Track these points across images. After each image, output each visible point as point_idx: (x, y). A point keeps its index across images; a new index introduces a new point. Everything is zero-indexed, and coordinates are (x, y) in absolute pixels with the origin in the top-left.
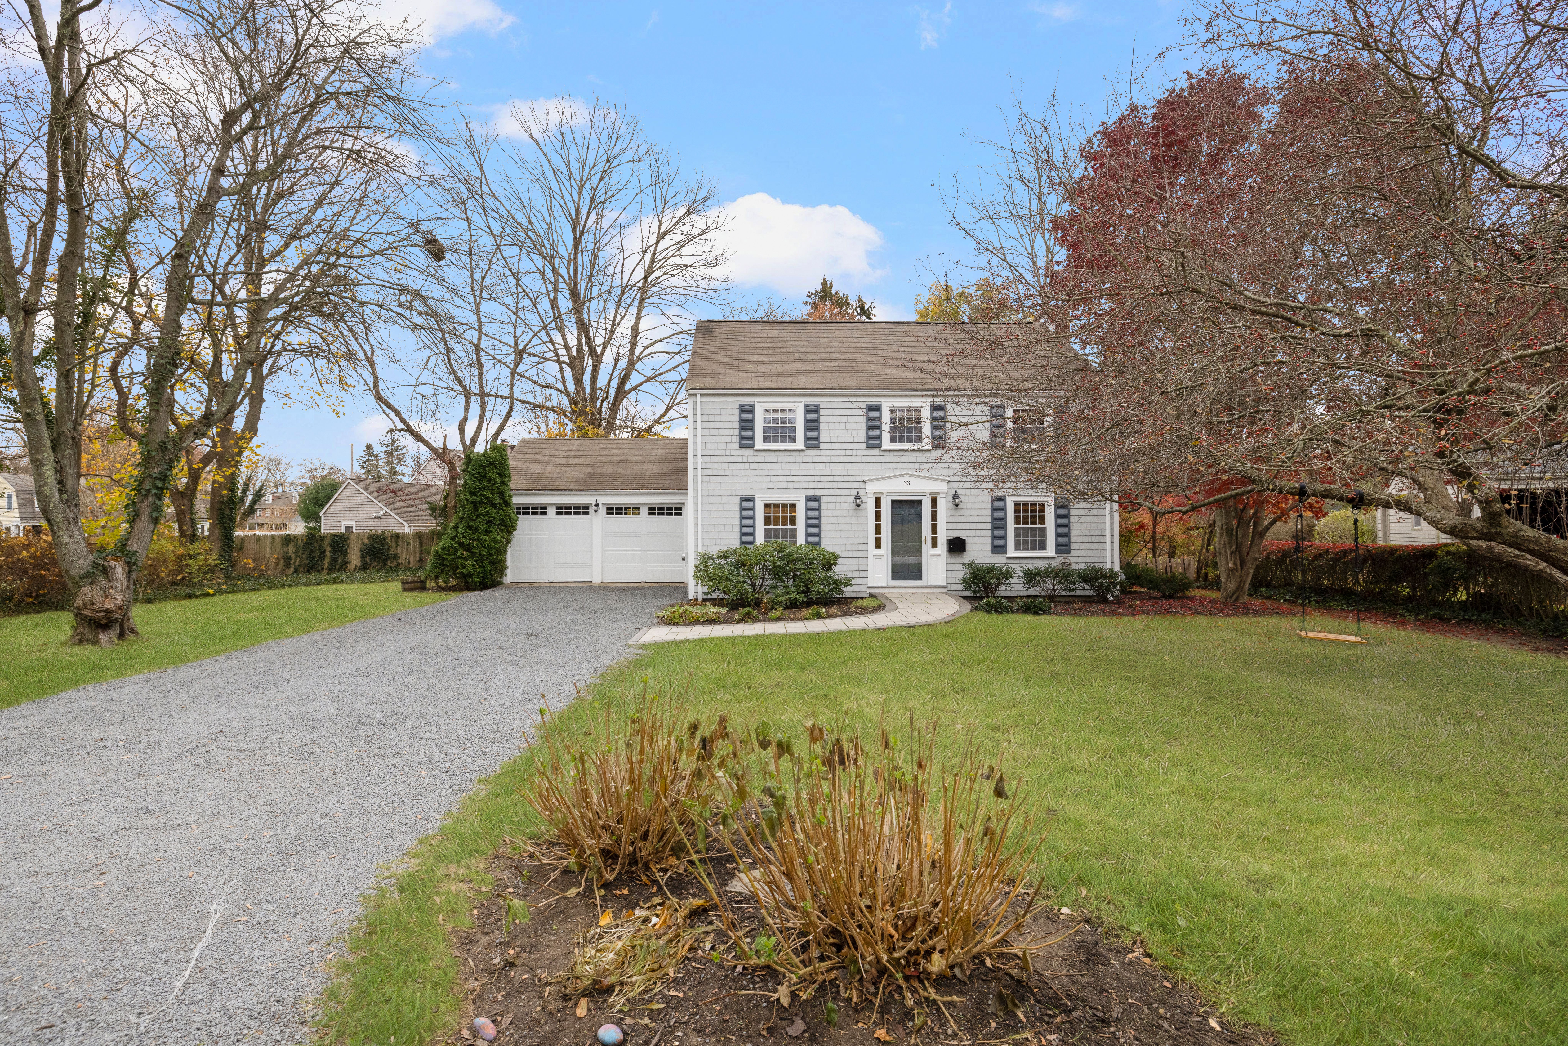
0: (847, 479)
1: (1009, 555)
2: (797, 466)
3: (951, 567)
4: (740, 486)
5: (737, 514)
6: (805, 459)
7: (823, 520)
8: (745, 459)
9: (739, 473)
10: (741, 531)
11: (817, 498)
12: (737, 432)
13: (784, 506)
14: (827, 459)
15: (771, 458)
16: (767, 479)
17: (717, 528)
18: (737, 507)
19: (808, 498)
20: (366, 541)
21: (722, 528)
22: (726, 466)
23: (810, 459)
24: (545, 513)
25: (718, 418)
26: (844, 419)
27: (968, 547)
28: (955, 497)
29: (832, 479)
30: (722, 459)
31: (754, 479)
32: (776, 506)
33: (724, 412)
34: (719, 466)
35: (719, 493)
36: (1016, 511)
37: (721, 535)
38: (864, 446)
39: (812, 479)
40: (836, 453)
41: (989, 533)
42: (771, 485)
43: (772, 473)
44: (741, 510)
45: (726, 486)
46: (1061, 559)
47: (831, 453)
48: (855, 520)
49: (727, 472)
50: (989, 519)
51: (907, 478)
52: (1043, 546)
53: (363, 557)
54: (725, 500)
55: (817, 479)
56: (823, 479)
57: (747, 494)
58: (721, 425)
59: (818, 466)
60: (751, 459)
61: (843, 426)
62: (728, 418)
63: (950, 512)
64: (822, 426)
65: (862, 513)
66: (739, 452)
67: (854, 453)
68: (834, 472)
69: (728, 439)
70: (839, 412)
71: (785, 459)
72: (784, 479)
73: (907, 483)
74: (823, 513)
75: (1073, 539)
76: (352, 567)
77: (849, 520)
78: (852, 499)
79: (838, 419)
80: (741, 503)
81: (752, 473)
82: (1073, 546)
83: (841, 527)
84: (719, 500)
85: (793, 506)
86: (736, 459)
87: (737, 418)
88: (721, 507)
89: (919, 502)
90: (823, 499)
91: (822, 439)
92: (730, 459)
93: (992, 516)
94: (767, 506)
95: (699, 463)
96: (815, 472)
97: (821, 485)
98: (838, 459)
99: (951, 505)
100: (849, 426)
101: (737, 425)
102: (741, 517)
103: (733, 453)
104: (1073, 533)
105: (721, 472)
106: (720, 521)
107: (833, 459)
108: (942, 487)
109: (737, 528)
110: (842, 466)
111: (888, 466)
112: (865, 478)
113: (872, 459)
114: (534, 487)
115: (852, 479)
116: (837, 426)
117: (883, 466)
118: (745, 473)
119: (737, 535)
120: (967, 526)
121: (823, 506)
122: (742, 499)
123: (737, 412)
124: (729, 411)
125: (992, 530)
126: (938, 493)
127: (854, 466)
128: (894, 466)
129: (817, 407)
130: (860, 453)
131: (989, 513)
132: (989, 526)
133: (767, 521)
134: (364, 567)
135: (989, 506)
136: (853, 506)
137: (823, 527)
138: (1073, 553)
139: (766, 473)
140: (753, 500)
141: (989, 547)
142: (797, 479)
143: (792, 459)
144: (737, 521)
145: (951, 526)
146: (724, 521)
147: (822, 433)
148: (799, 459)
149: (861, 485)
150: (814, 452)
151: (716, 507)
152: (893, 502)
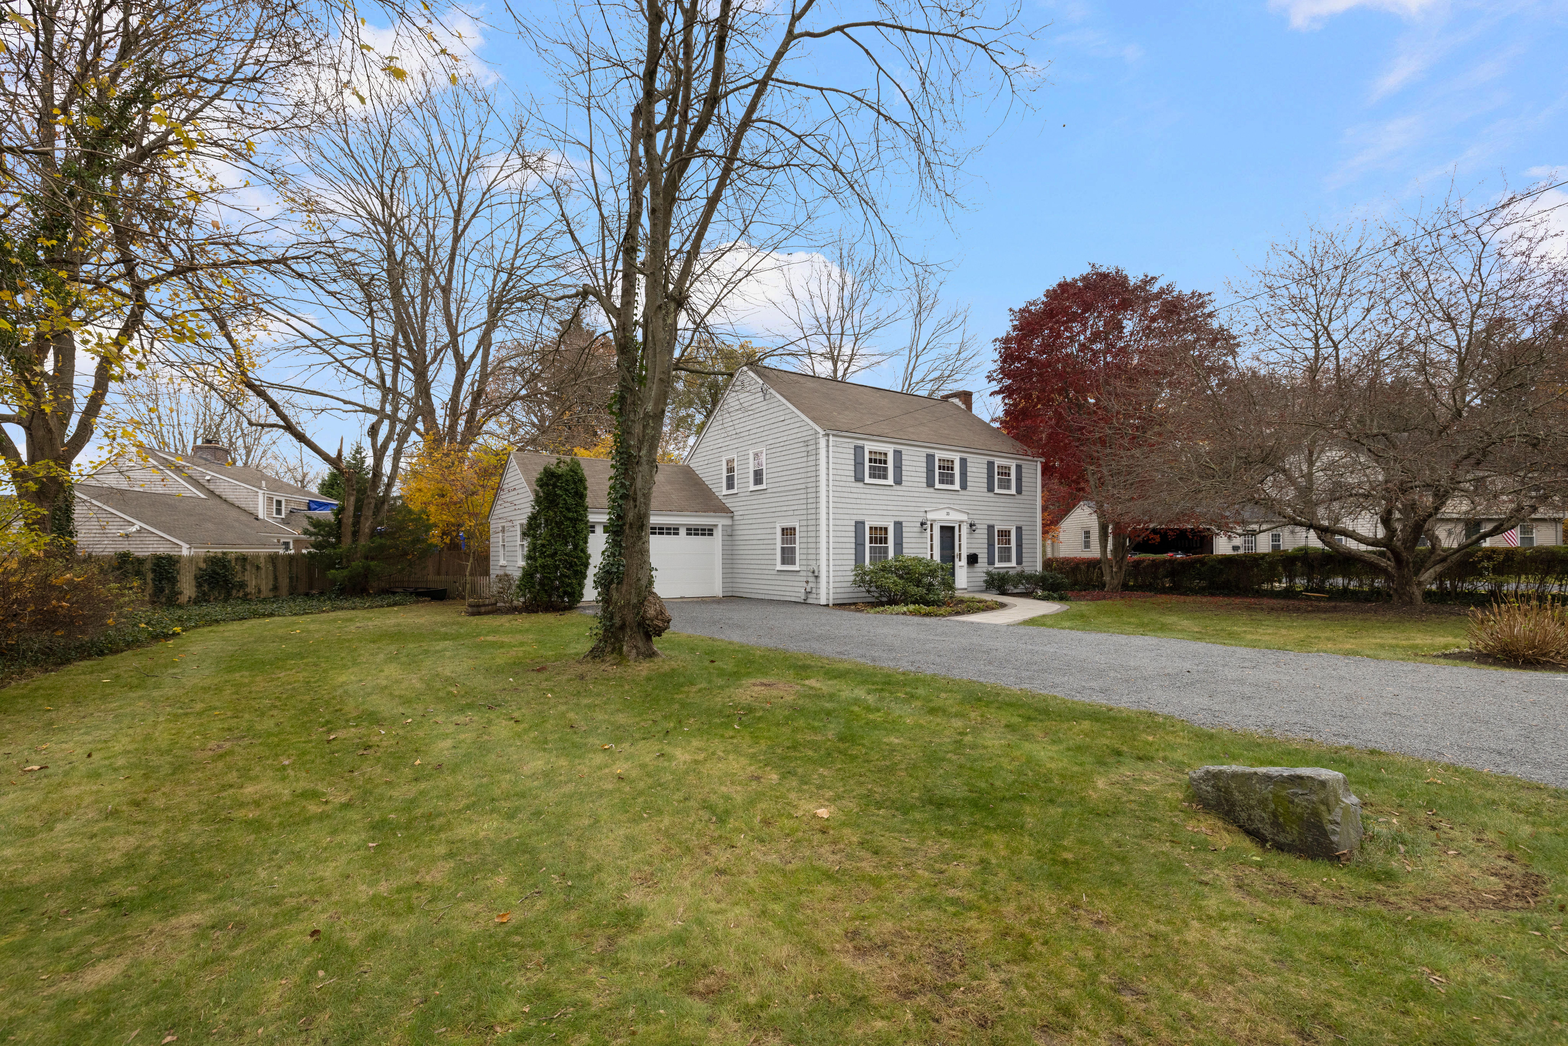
0: (916, 509)
1: (996, 565)
2: (889, 498)
3: (969, 575)
4: (855, 512)
5: (853, 534)
6: (893, 493)
7: (904, 540)
8: (858, 491)
9: (854, 501)
10: (855, 549)
11: (900, 524)
12: (853, 468)
13: (881, 529)
14: (906, 493)
15: (874, 490)
16: (872, 507)
17: (841, 545)
18: (853, 529)
19: (895, 523)
21: (844, 545)
22: (846, 495)
23: (896, 493)
25: (841, 456)
26: (915, 463)
27: (979, 560)
28: (972, 525)
29: (908, 509)
30: (844, 489)
31: (864, 506)
32: (876, 528)
33: (845, 450)
34: (842, 495)
35: (842, 517)
36: (998, 535)
37: (844, 551)
38: (925, 485)
39: (897, 508)
40: (910, 489)
41: (987, 551)
42: (874, 512)
43: (874, 502)
44: (855, 531)
45: (846, 511)
46: (1019, 568)
47: (907, 489)
48: (921, 541)
49: (847, 500)
50: (987, 541)
51: (948, 510)
52: (1010, 559)
54: (846, 523)
55: (900, 508)
56: (904, 508)
57: (860, 518)
58: (843, 461)
59: (901, 498)
60: (862, 491)
61: (914, 468)
62: (847, 456)
63: (968, 536)
64: (903, 467)
65: (925, 535)
66: (855, 485)
67: (920, 489)
68: (910, 504)
69: (848, 473)
70: (912, 458)
71: (881, 492)
72: (881, 507)
73: (948, 514)
74: (904, 535)
75: (1024, 555)
77: (918, 540)
78: (919, 525)
79: (912, 463)
80: (855, 526)
81: (863, 501)
82: (1024, 559)
83: (913, 545)
84: (842, 522)
85: (886, 529)
86: (853, 490)
87: (853, 457)
88: (843, 528)
89: (953, 528)
90: (904, 524)
91: (903, 478)
92: (849, 490)
93: (988, 539)
94: (871, 528)
95: (830, 492)
96: (899, 503)
97: (902, 513)
98: (912, 494)
99: (969, 531)
100: (918, 469)
101: (853, 462)
102: (855, 537)
103: (851, 485)
104: (1024, 550)
105: (843, 500)
106: (843, 540)
107: (909, 494)
108: (965, 517)
109: (853, 546)
110: (914, 499)
111: (938, 500)
112: (927, 509)
113: (929, 495)
115: (919, 509)
116: (911, 468)
117: (936, 500)
118: (858, 501)
119: (853, 551)
120: (976, 546)
121: (904, 529)
122: (856, 523)
123: (853, 451)
124: (849, 451)
125: (988, 549)
126: (962, 522)
127: (920, 499)
128: (941, 501)
129: (900, 452)
130: (923, 490)
131: (986, 536)
132: (987, 546)
133: (871, 540)
135: (986, 532)
136: (919, 530)
137: (904, 545)
138: (1024, 564)
139: (870, 502)
140: (863, 523)
141: (987, 560)
142: (889, 508)
143: (886, 492)
144: (853, 540)
145: (968, 546)
146: (845, 540)
147: (903, 473)
148: (889, 492)
149: (924, 514)
150: (898, 487)
151: (840, 528)
152: (942, 527)
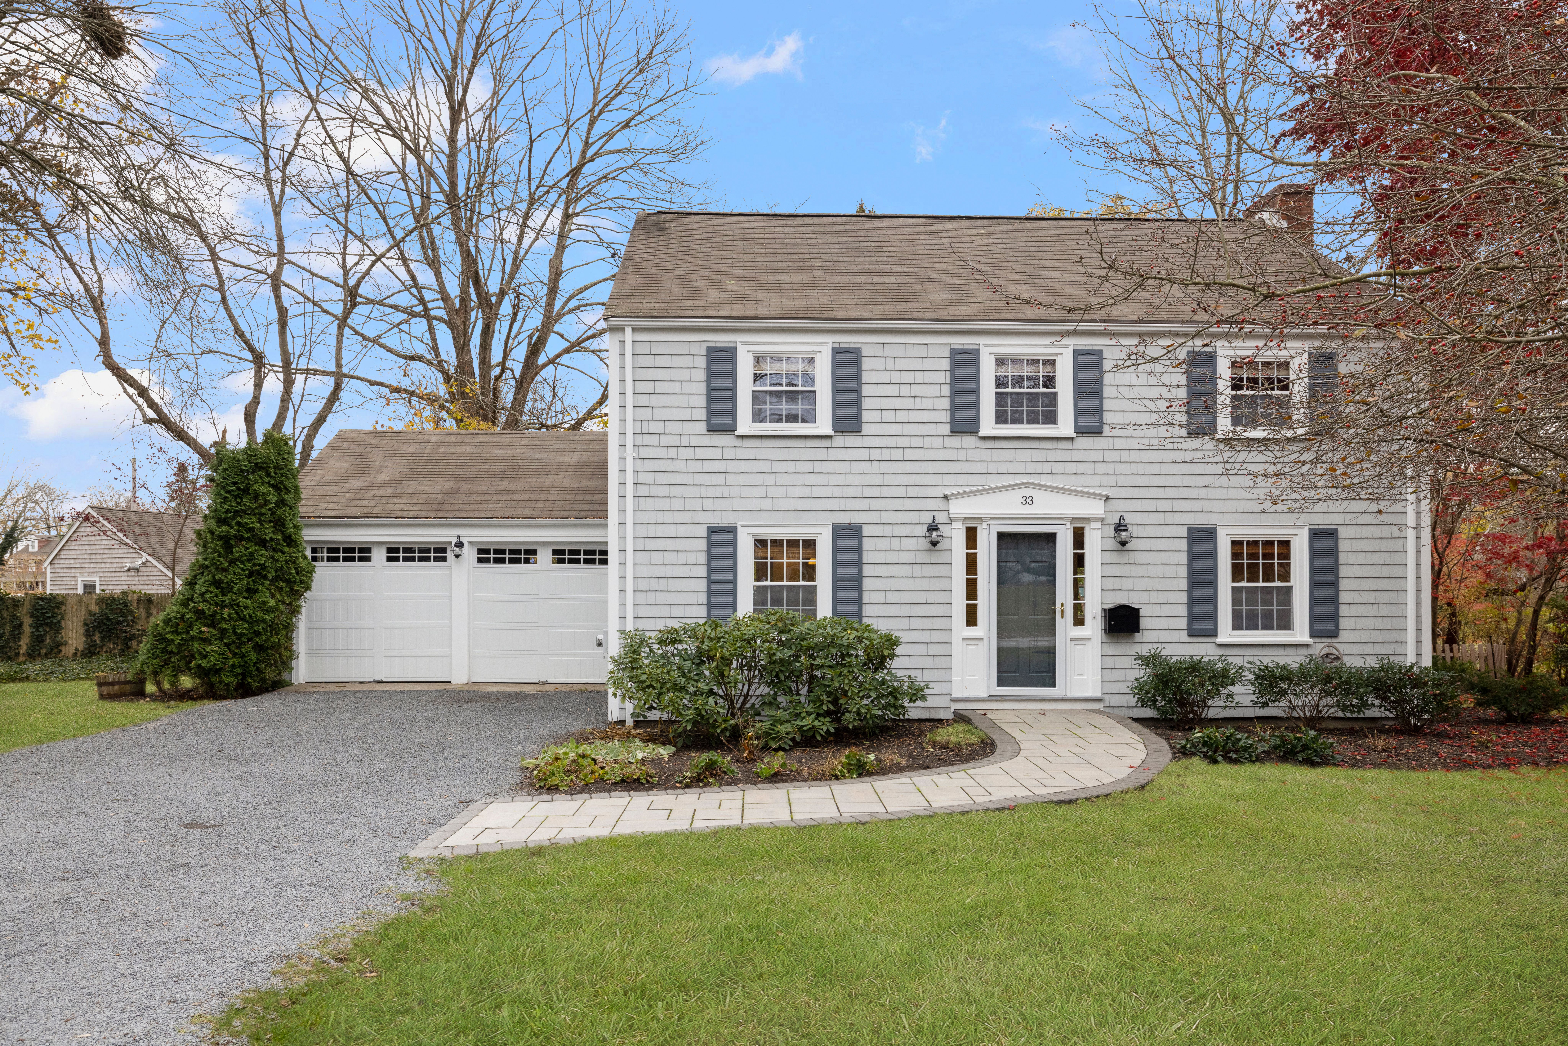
0: (912, 492)
1: (1222, 638)
2: (818, 467)
3: (1110, 662)
4: (708, 504)
5: (703, 558)
6: (833, 454)
7: (867, 571)
8: (718, 454)
9: (706, 479)
10: (709, 592)
11: (856, 530)
12: (702, 401)
13: (793, 543)
14: (876, 454)
15: (769, 451)
16: (760, 491)
17: (663, 584)
18: (703, 545)
19: (838, 529)
20: (95, 608)
21: (672, 585)
22: (680, 466)
23: (843, 454)
24: (368, 559)
25: (665, 375)
26: (908, 377)
27: (1144, 623)
28: (1120, 528)
29: (884, 492)
30: (673, 453)
31: (735, 491)
32: (777, 543)
33: (677, 362)
34: (668, 466)
35: (668, 517)
36: (1236, 555)
37: (671, 598)
38: (946, 429)
39: (847, 491)
40: (891, 442)
41: (1184, 597)
42: (767, 504)
43: (769, 479)
44: (709, 551)
45: (680, 504)
46: (1320, 647)
47: (882, 442)
48: (928, 571)
49: (683, 479)
50: (1183, 571)
51: (1028, 492)
52: (1285, 623)
53: (88, 634)
54: (679, 531)
55: (856, 492)
56: (868, 491)
57: (722, 519)
58: (672, 388)
59: (857, 467)
60: (729, 453)
61: (905, 390)
62: (685, 375)
63: (1110, 557)
64: (866, 390)
65: (942, 557)
66: (706, 440)
67: (927, 442)
68: (889, 479)
69: (686, 414)
70: (899, 364)
71: (794, 454)
72: (792, 491)
73: (1028, 501)
74: (867, 557)
75: (1344, 610)
76: (69, 650)
77: (917, 571)
78: (922, 530)
79: (896, 377)
80: (709, 538)
81: (731, 479)
82: (1344, 623)
83: (901, 584)
84: (667, 531)
85: (810, 544)
86: (700, 453)
87: (702, 375)
88: (671, 545)
89: (1051, 538)
90: (867, 531)
91: (866, 416)
92: (689, 453)
93: (1190, 565)
94: (760, 543)
95: (630, 461)
96: (851, 479)
97: (863, 504)
98: (897, 455)
99: (1111, 544)
100: (917, 390)
101: (702, 388)
102: (709, 565)
103: (695, 441)
104: (1344, 597)
105: (671, 478)
106: (669, 571)
107: (886, 455)
108: (1095, 508)
109: (703, 585)
110: (903, 467)
111: (992, 467)
112: (947, 491)
113: (962, 455)
114: (348, 512)
115: (922, 492)
116: (894, 390)
117: (983, 467)
118: (718, 479)
119: (703, 598)
120: (1141, 584)
121: (867, 544)
122: (713, 531)
123: (702, 362)
124: (688, 361)
125: (1190, 591)
126: (1087, 520)
127: (926, 467)
128: (1002, 467)
129: (855, 353)
130: (938, 442)
131: (1183, 558)
132: (1183, 584)
133: (760, 572)
134: (90, 652)
135: (1183, 545)
136: (924, 544)
137: (867, 584)
138: (1344, 636)
139: (758, 479)
140: (731, 531)
141: (1183, 623)
142: (817, 492)
143: (806, 454)
144: (703, 571)
145: (1111, 584)
146: (677, 571)
147: (866, 403)
148: (821, 454)
149: (941, 504)
150: (850, 440)
151: (662, 544)
152: (1001, 536)
